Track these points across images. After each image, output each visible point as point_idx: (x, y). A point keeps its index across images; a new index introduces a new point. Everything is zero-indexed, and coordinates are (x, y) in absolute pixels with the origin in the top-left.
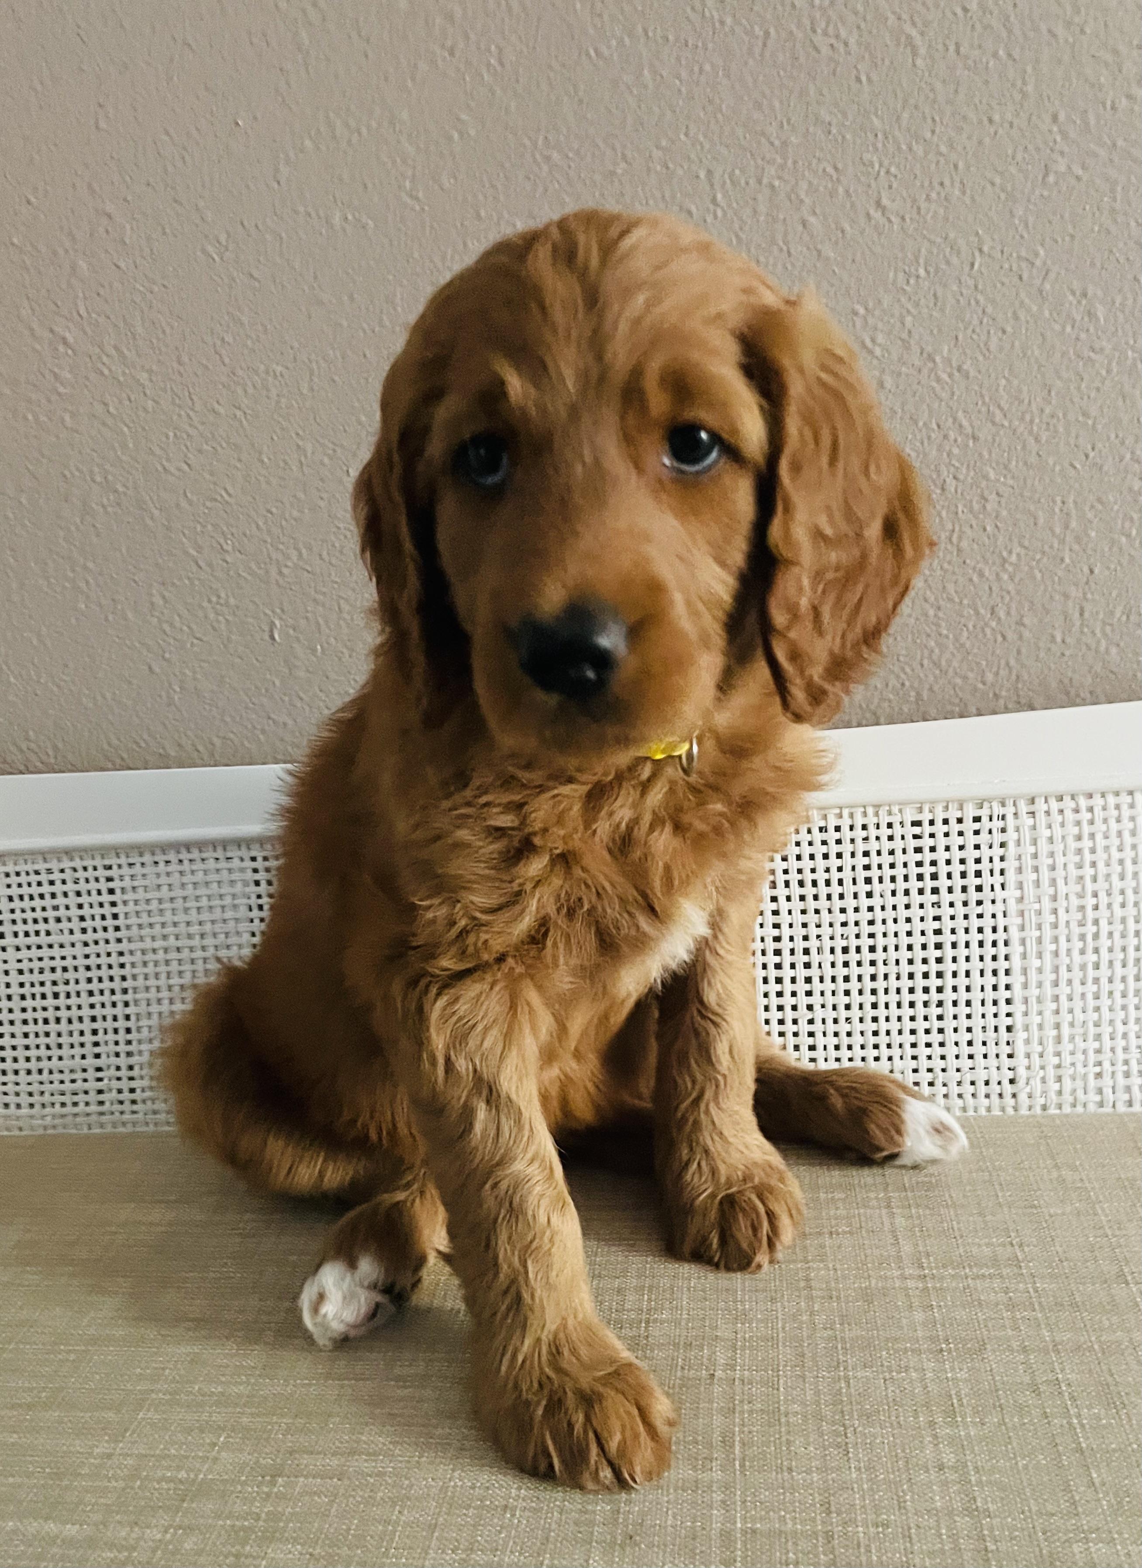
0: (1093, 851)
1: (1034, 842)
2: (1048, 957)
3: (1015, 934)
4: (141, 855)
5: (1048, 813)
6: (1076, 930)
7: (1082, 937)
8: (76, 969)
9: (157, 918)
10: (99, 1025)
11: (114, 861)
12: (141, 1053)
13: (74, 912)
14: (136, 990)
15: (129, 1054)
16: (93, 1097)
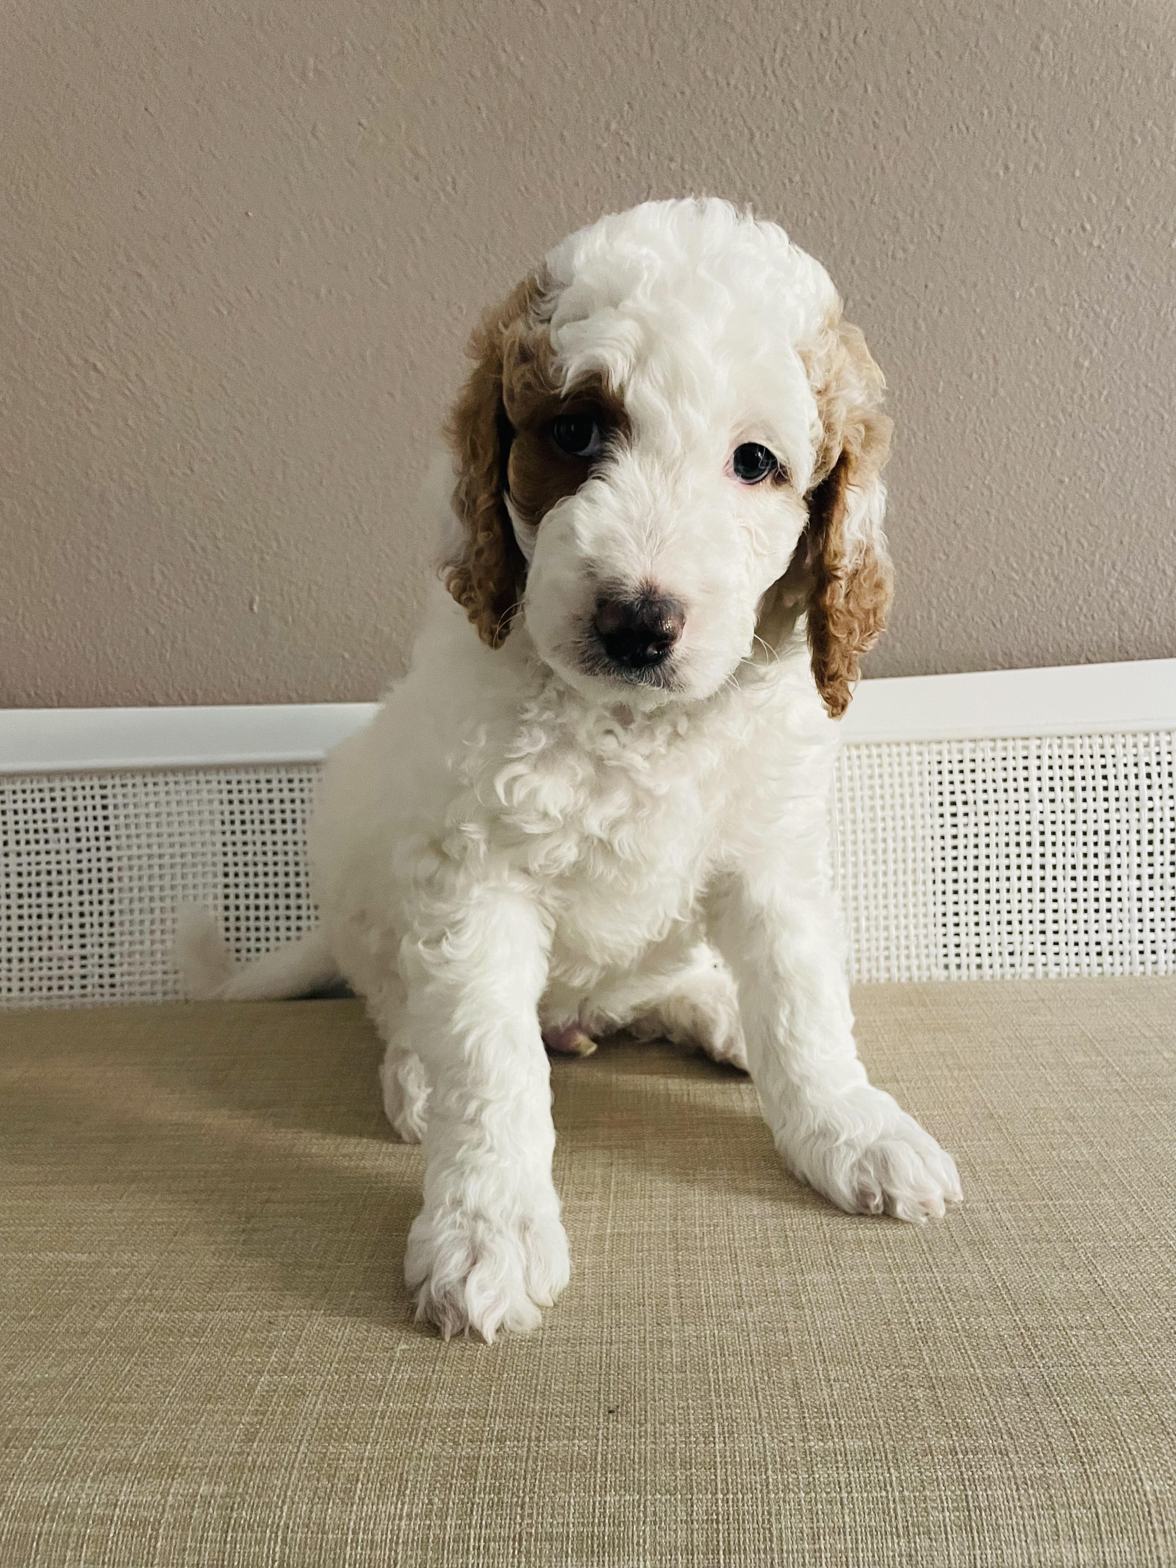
0: (882, 787)
4: (133, 777)
8: (69, 872)
9: (143, 830)
10: (87, 920)
11: (109, 782)
12: (122, 944)
13: (71, 824)
14: (121, 890)
15: (111, 945)
16: (77, 982)
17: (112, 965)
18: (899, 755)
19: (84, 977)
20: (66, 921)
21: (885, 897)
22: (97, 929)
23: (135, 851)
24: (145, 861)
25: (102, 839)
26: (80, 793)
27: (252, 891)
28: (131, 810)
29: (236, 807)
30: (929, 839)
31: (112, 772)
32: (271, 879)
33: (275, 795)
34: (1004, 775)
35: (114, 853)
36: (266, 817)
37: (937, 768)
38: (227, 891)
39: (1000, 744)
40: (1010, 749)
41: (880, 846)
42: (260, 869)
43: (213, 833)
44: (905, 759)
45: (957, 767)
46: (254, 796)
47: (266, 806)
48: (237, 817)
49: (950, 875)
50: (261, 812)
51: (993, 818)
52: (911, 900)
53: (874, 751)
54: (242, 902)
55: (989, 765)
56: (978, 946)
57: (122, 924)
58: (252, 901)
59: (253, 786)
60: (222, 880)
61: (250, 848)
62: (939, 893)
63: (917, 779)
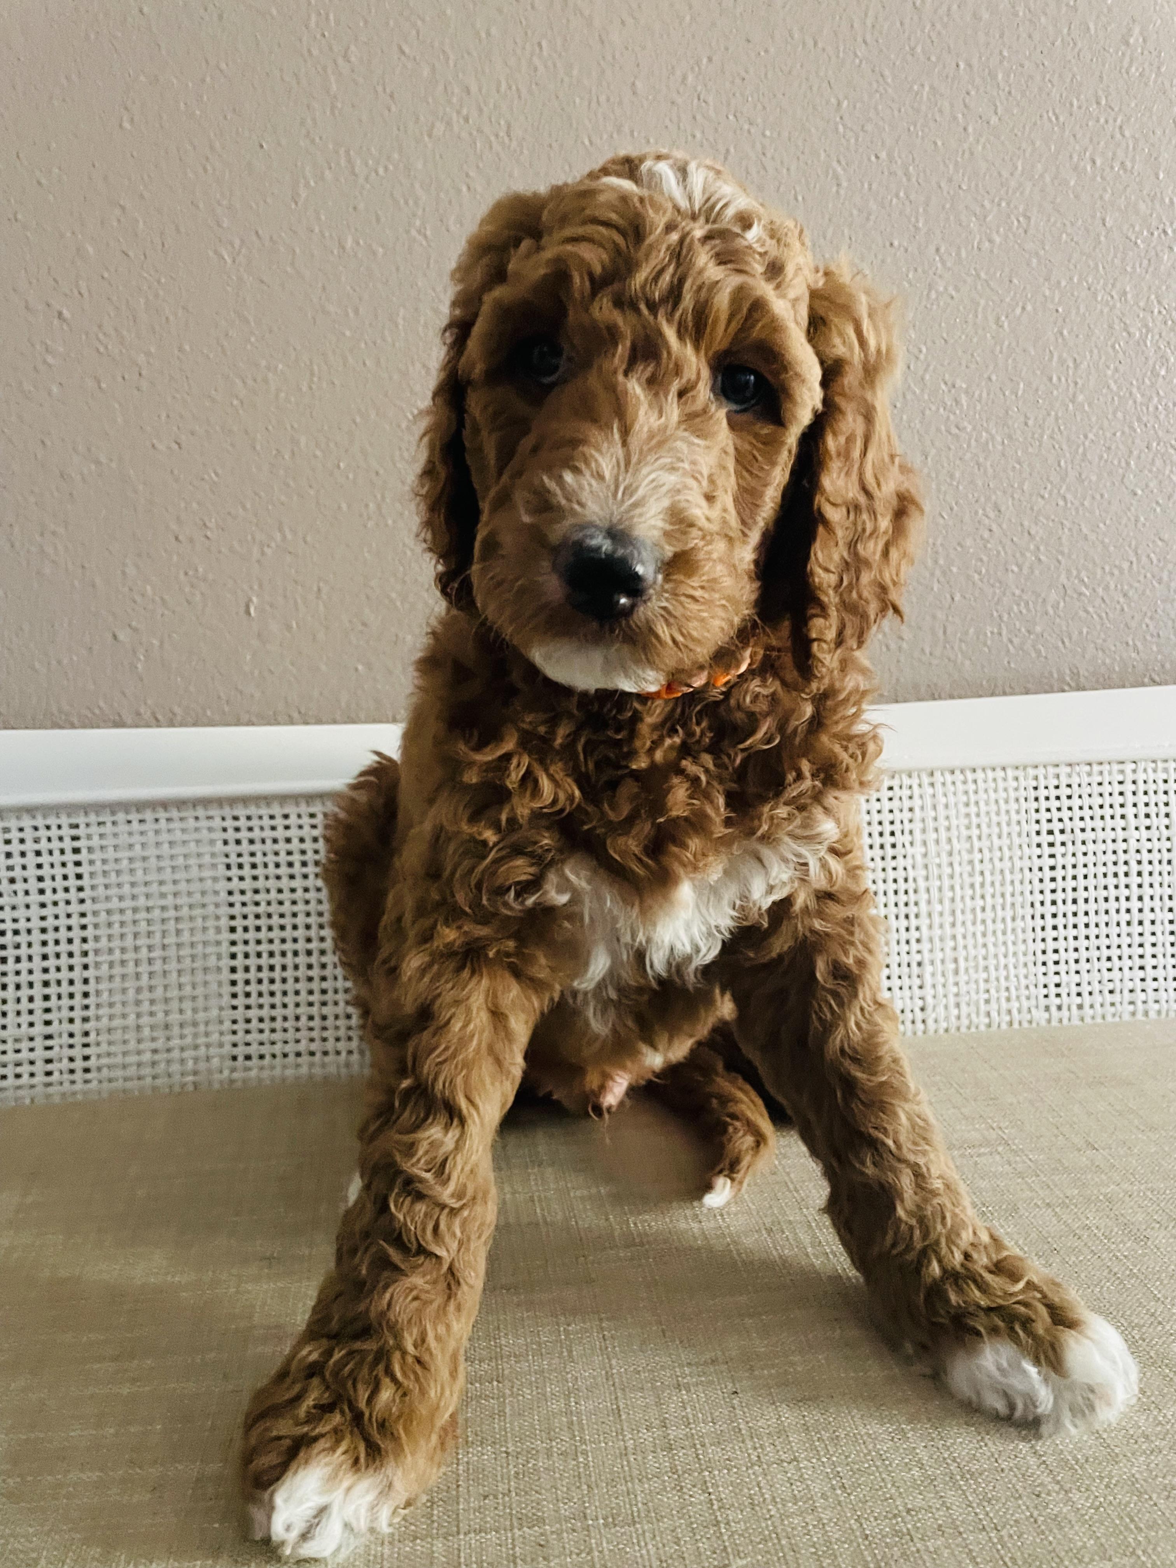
0: (978, 815)
1: (934, 807)
2: (947, 902)
3: (922, 884)
4: (113, 813)
5: (944, 784)
6: (968, 880)
7: (972, 886)
8: (29, 931)
9: (126, 878)
10: (52, 990)
11: (81, 820)
12: (98, 1018)
13: (32, 872)
14: (97, 952)
15: (85, 1020)
16: (40, 1067)
17: (86, 1045)
18: (995, 780)
19: (49, 1061)
20: (25, 993)
21: (984, 935)
22: (66, 1002)
23: (115, 904)
24: (129, 916)
25: (73, 890)
26: (43, 833)
27: (264, 948)
28: (110, 854)
29: (245, 847)
30: (1027, 871)
31: (86, 808)
32: (288, 933)
33: (293, 833)
34: (1100, 801)
35: (87, 907)
36: (283, 858)
37: (1032, 794)
38: (234, 949)
39: (1096, 768)
40: (1106, 773)
41: (978, 879)
42: (276, 921)
43: (215, 879)
44: (1001, 784)
45: (1053, 793)
46: (268, 834)
47: (282, 847)
48: (246, 860)
49: (1049, 909)
50: (276, 854)
51: (1091, 847)
52: (1010, 937)
53: (970, 776)
54: (252, 962)
55: (1086, 790)
56: (1078, 985)
57: (98, 993)
58: (264, 961)
59: (266, 822)
60: (227, 936)
61: (261, 897)
62: (1038, 929)
63: (1014, 806)
